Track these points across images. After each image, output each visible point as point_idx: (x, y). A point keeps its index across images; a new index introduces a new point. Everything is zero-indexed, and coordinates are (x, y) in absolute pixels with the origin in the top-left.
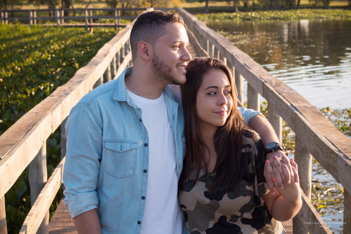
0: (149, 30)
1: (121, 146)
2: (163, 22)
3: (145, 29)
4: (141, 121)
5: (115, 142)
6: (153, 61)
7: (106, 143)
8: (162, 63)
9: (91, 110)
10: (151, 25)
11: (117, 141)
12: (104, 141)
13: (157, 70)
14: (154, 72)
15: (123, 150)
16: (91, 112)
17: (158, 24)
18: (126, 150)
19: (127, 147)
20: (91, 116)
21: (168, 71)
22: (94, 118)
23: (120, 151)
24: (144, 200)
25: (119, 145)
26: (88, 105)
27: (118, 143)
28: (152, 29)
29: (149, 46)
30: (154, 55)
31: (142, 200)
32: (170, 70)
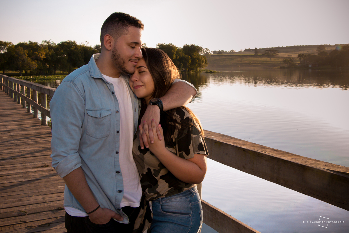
0: (115, 27)
1: (100, 113)
2: (128, 24)
3: (113, 26)
4: (113, 93)
5: (95, 110)
6: (113, 52)
7: (88, 111)
8: (119, 55)
9: (75, 85)
10: (118, 24)
11: (97, 110)
12: (87, 110)
13: (115, 60)
14: (113, 61)
15: (102, 116)
16: (75, 87)
17: (123, 25)
18: (104, 116)
19: (105, 113)
20: (76, 89)
21: (122, 62)
22: (78, 91)
23: (99, 117)
24: (118, 154)
25: (98, 112)
26: (72, 82)
27: (97, 111)
28: (118, 28)
29: (112, 39)
30: (114, 47)
31: (116, 154)
32: (124, 62)
